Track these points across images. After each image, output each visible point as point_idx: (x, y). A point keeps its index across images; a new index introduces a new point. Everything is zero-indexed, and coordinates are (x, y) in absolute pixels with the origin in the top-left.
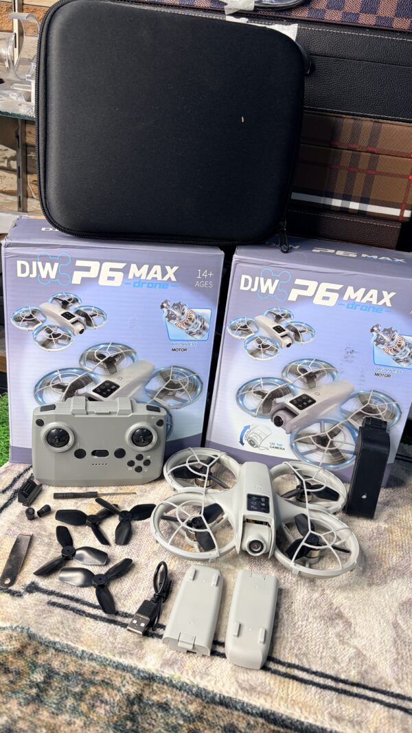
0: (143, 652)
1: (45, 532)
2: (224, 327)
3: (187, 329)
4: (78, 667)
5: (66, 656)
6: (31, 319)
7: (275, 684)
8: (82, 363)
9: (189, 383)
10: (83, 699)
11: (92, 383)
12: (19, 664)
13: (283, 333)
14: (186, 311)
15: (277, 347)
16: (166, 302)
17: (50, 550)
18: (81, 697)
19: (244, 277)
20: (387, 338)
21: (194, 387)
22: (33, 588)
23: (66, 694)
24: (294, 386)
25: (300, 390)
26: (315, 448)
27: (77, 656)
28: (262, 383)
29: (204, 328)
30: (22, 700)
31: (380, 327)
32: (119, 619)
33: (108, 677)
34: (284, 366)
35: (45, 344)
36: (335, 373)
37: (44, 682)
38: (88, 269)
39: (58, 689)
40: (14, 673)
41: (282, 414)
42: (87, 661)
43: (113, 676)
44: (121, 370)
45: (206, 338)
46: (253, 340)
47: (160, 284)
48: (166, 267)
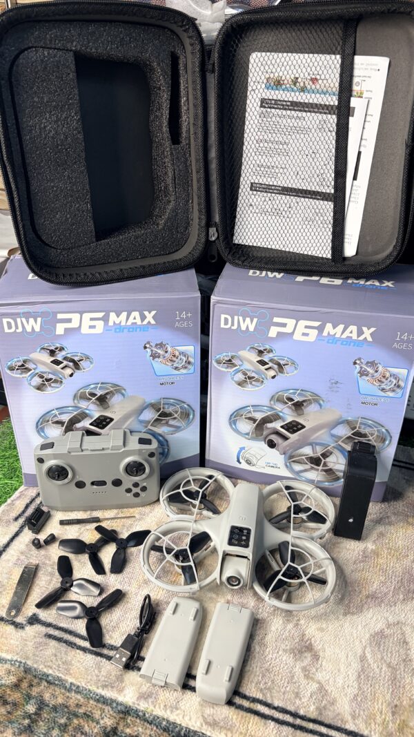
0: (123, 685)
1: (50, 561)
2: (210, 361)
3: (172, 365)
4: (65, 698)
5: (56, 689)
6: (23, 368)
7: (236, 719)
8: (76, 401)
9: (181, 412)
10: (67, 730)
12: (15, 696)
13: (267, 366)
14: (169, 349)
15: (262, 378)
16: (148, 343)
17: (51, 580)
18: (65, 729)
19: (223, 316)
20: (370, 370)
21: (186, 415)
22: (34, 620)
23: (53, 724)
24: (283, 413)
25: (289, 416)
26: (309, 467)
27: (65, 688)
28: (252, 410)
29: (189, 363)
30: (16, 730)
31: (362, 360)
32: (105, 651)
33: (90, 709)
34: (271, 396)
35: (39, 388)
36: (321, 402)
37: (36, 714)
38: (69, 321)
39: (47, 720)
40: (11, 705)
41: (274, 438)
42: (73, 694)
43: (94, 709)
44: (113, 405)
45: (192, 371)
46: (239, 371)
47: (141, 328)
48: (145, 312)
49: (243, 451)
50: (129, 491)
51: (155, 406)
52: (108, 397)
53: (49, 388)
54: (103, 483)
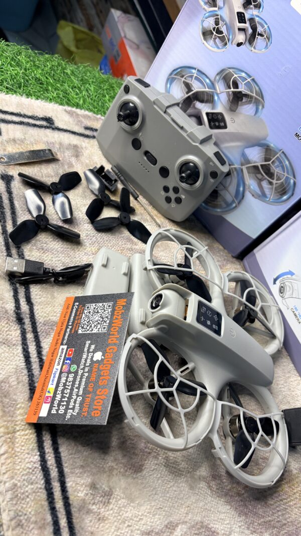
8: (218, 78)
11: (210, 105)
22: (7, 178)
32: (14, 250)
35: (205, 33)
44: (240, 113)
49: (289, 276)
51: (268, 152)
52: (244, 100)
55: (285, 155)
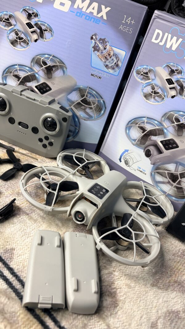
2: (132, 70)
3: (105, 62)
6: (7, 22)
8: (32, 64)
9: (97, 105)
11: (35, 81)
13: (172, 86)
14: (108, 47)
15: (165, 96)
16: (95, 35)
19: (157, 31)
21: (99, 109)
24: (167, 130)
25: (170, 134)
26: (167, 181)
28: (146, 121)
29: (117, 66)
34: (164, 113)
35: (13, 43)
41: (152, 149)
44: (55, 78)
45: (116, 73)
46: (149, 85)
47: (94, 19)
48: (102, 6)
49: (126, 153)
50: (41, 140)
51: (81, 91)
52: (54, 69)
53: (19, 46)
54: (26, 127)
55: (91, 89)
